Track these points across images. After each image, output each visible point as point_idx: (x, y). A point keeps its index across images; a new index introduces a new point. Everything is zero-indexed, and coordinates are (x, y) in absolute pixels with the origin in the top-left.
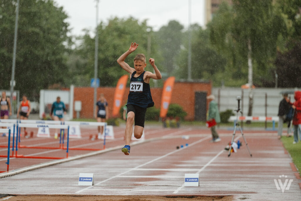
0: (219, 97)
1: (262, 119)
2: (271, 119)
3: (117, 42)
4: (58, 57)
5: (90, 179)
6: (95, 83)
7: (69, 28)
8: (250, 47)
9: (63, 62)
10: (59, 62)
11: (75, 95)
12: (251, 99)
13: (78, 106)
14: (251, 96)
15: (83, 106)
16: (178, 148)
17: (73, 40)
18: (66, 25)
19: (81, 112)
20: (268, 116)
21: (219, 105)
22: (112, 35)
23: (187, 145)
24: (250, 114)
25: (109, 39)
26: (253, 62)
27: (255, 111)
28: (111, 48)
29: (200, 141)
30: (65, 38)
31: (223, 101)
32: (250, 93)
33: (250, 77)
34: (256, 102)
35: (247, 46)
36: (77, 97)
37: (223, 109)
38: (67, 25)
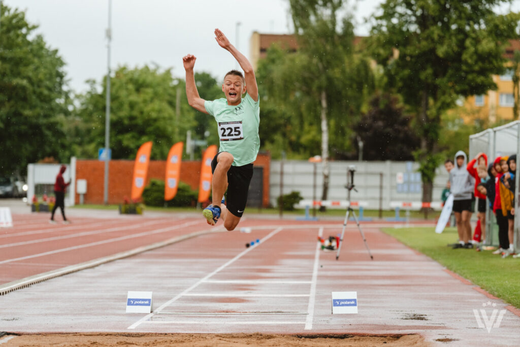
0: (282, 173)
1: (345, 204)
2: (357, 204)
3: (134, 98)
4: (52, 120)
5: (147, 302)
6: (105, 155)
7: (65, 78)
8: (324, 104)
9: (58, 127)
10: (52, 127)
11: (78, 171)
12: (326, 177)
13: (82, 186)
14: (326, 172)
15: (89, 186)
16: (248, 246)
17: (72, 96)
18: (61, 76)
19: (85, 195)
20: (352, 201)
21: (282, 185)
22: (127, 89)
23: (258, 241)
24: (324, 197)
25: (123, 93)
26: (328, 125)
27: (332, 193)
28: (126, 107)
29: (271, 235)
30: (60, 93)
31: (287, 180)
32: (325, 168)
33: (325, 146)
34: (333, 181)
35: (320, 103)
36: (80, 175)
37: (287, 191)
38: (64, 74)
